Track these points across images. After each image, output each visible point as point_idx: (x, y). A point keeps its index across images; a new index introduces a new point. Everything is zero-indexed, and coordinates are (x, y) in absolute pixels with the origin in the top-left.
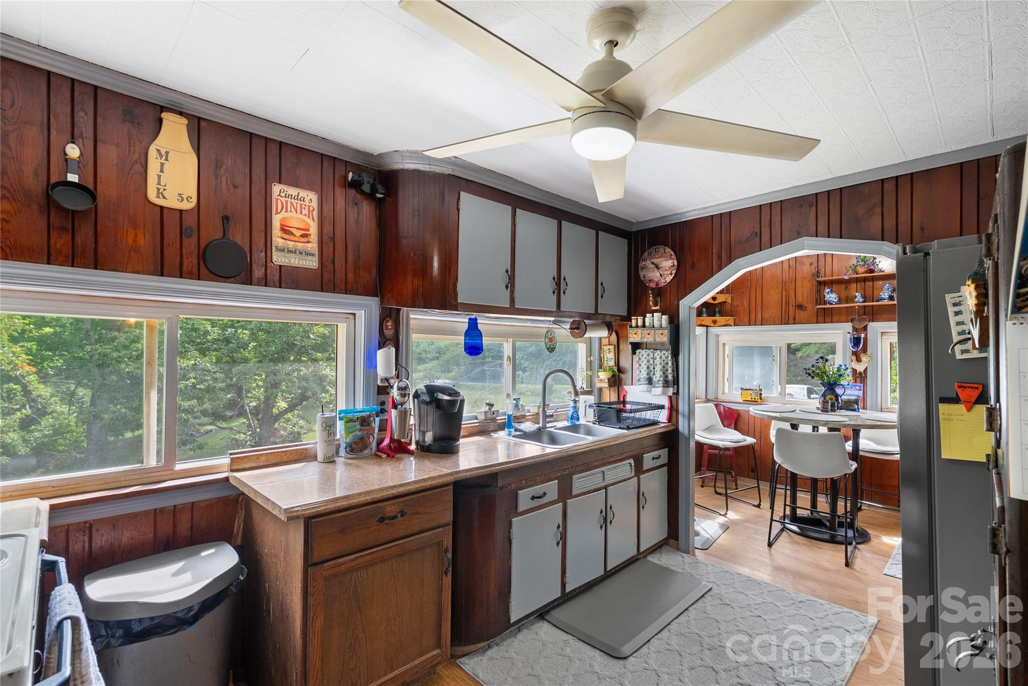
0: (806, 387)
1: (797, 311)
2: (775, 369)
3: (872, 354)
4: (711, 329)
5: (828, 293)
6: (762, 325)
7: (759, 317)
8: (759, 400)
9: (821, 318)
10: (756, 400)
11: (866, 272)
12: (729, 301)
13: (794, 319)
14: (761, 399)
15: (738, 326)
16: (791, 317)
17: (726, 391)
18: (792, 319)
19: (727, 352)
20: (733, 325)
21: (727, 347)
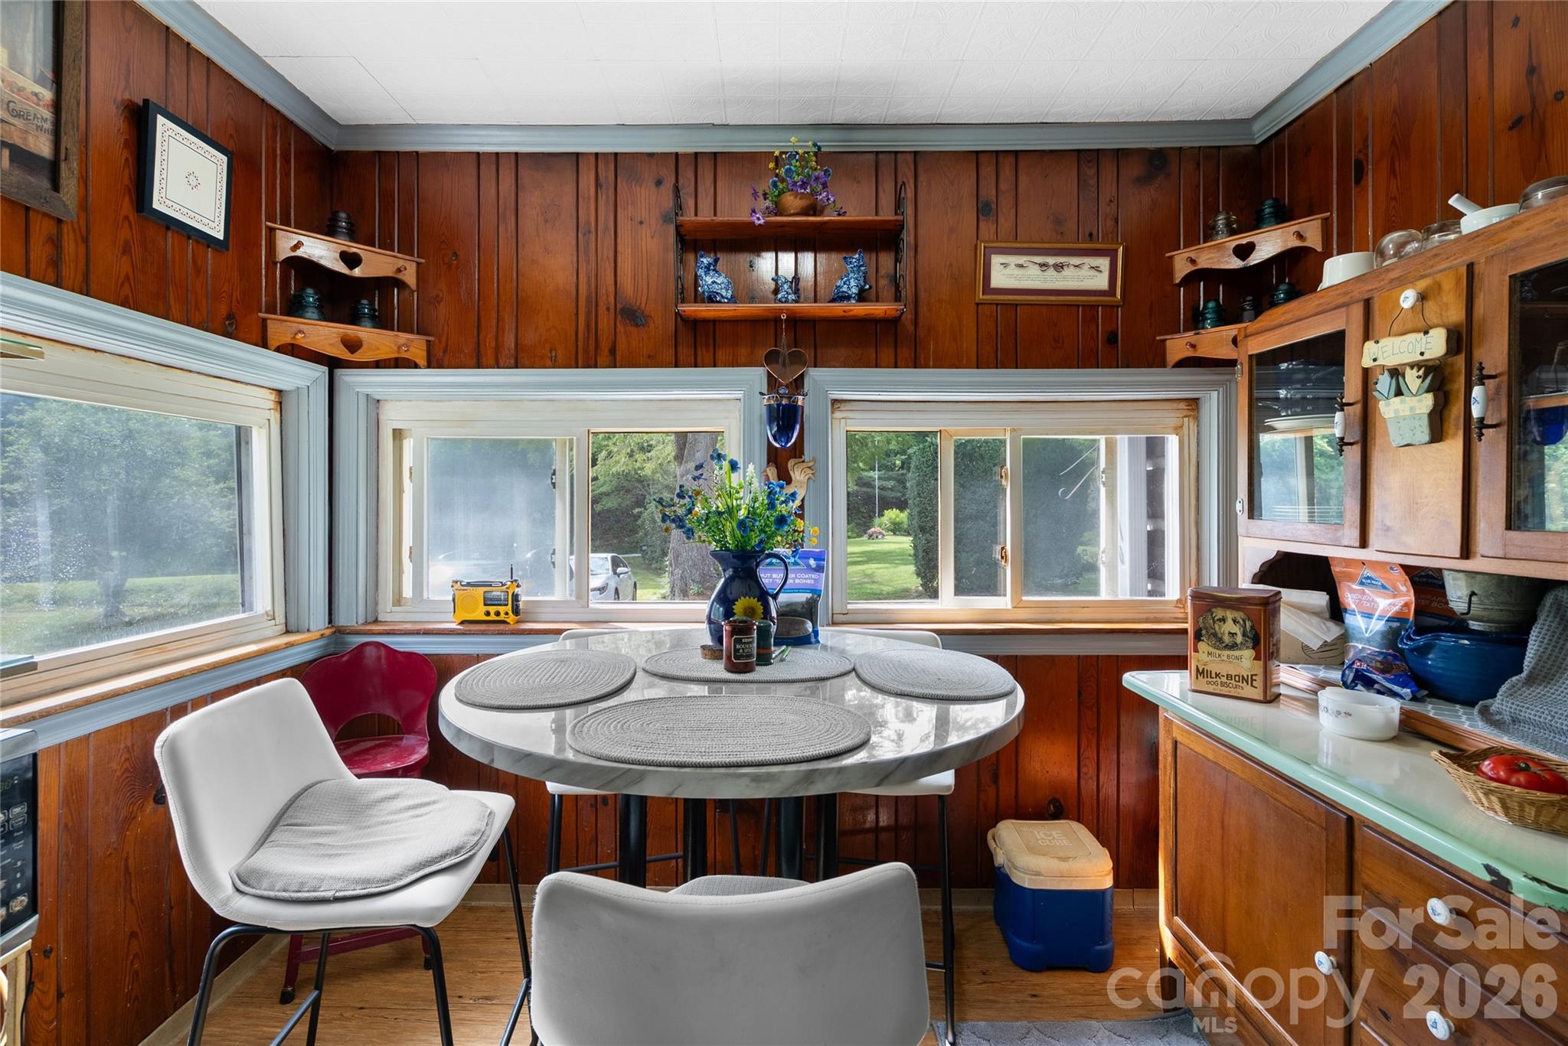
0: (609, 556)
1: (620, 328)
2: (558, 512)
3: (814, 460)
4: (348, 378)
5: (708, 268)
6: (516, 367)
7: (509, 341)
8: (511, 618)
9: (685, 352)
10: (502, 617)
11: (805, 212)
12: (410, 277)
13: (613, 351)
14: (516, 611)
15: (440, 366)
16: (605, 346)
17: (408, 592)
18: (606, 352)
19: (408, 461)
20: (422, 362)
21: (408, 445)
